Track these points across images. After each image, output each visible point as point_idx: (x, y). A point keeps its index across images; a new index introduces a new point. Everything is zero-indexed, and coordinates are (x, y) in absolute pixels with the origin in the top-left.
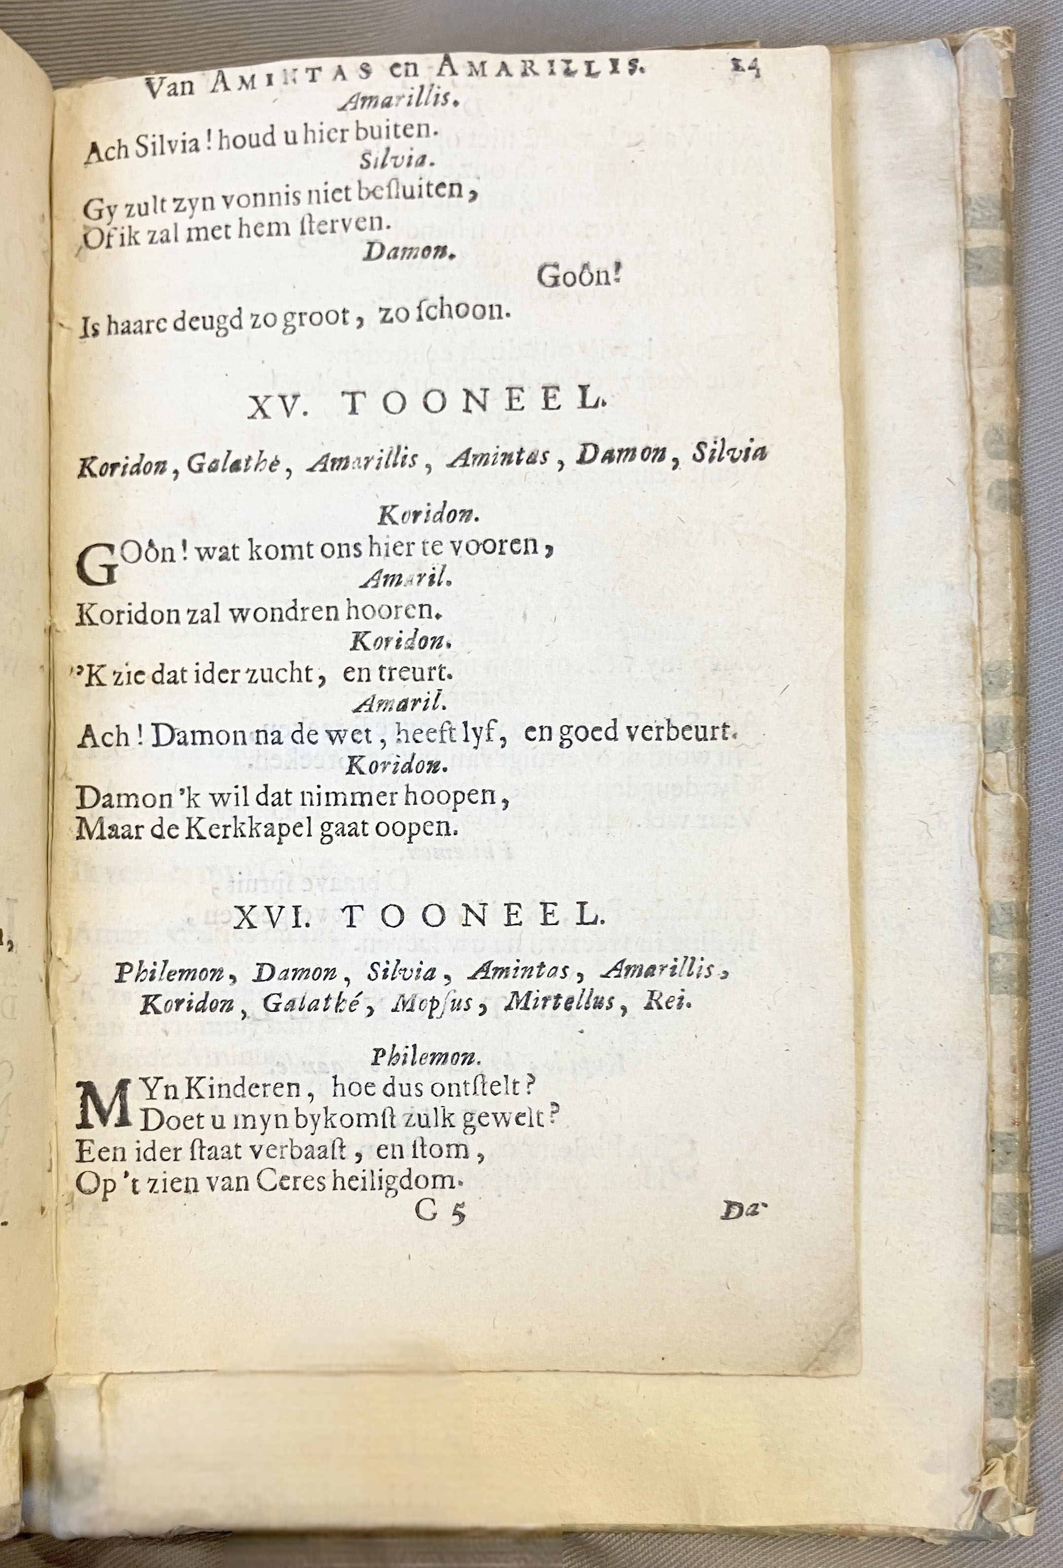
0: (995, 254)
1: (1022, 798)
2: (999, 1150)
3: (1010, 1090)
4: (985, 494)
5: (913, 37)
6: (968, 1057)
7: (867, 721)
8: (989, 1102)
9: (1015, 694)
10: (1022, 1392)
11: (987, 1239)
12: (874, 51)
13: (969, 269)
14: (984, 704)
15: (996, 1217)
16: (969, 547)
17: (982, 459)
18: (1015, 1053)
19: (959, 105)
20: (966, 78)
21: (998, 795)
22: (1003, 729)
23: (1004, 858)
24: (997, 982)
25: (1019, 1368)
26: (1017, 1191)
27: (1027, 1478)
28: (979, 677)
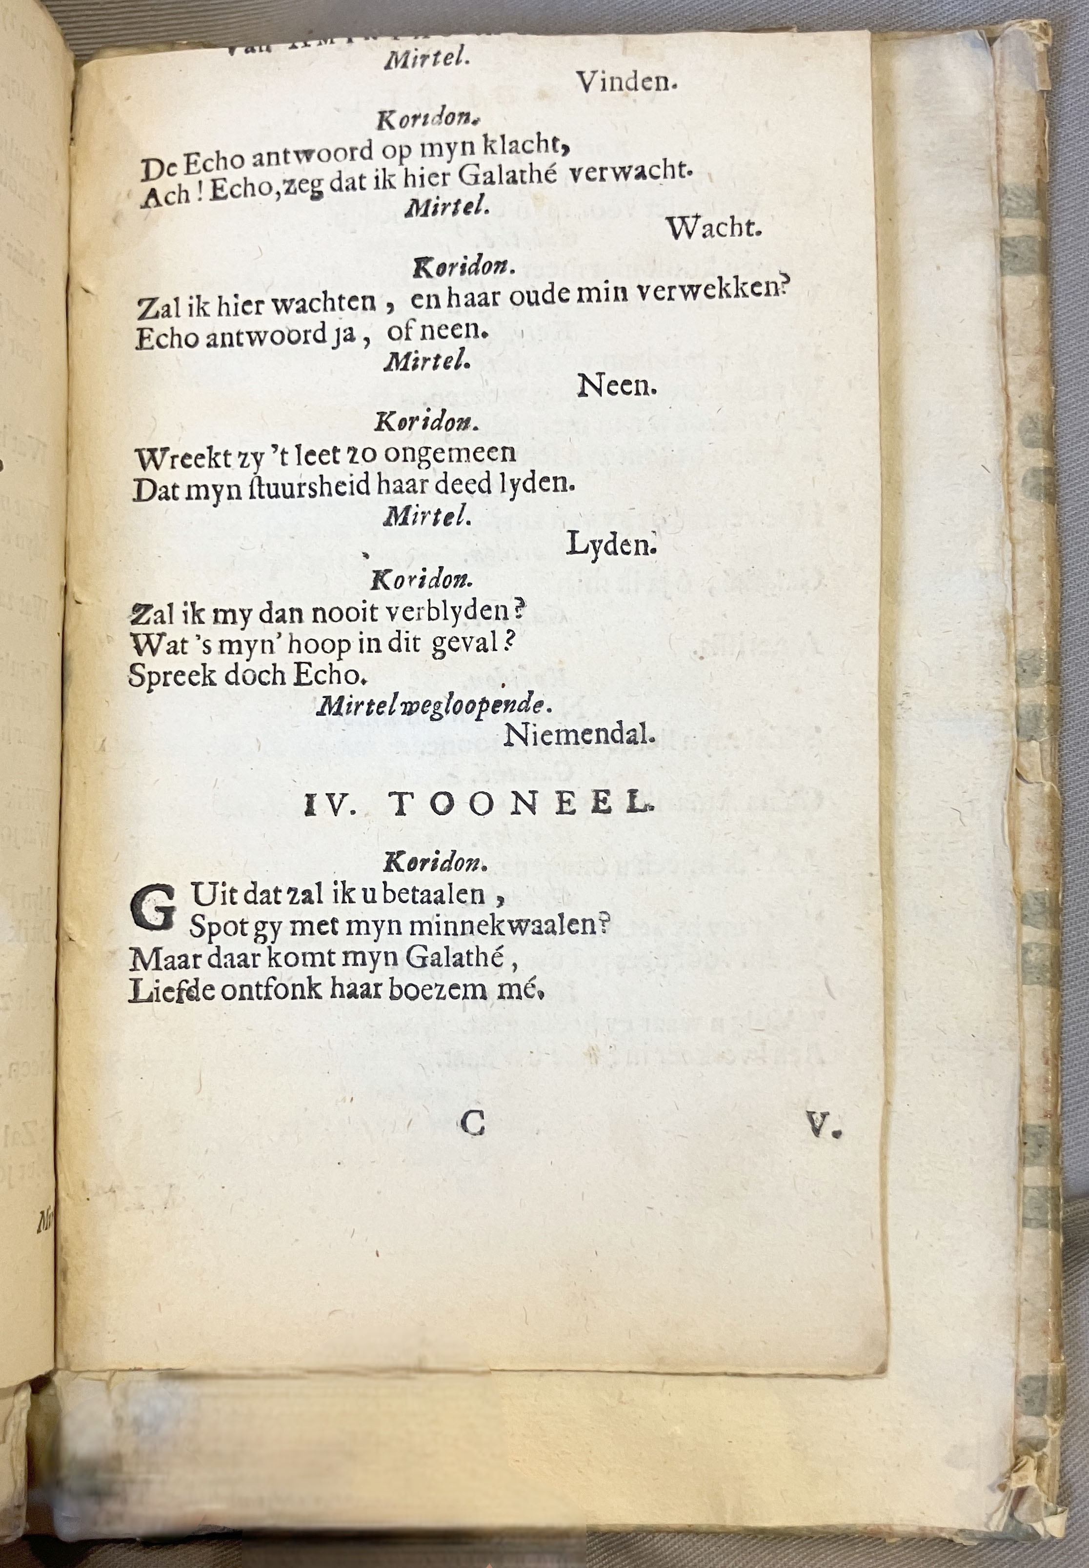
0: (1030, 243)
1: (1055, 787)
2: (1031, 1142)
3: (1042, 1080)
4: (1020, 481)
5: (950, 29)
6: (1000, 1048)
7: (899, 707)
8: (1020, 1093)
9: (1048, 682)
10: (1053, 1388)
11: (1018, 1234)
12: (912, 40)
13: (1004, 257)
14: (1018, 693)
15: (1028, 1211)
16: (1004, 534)
17: (1017, 446)
18: (1048, 1044)
19: (995, 96)
20: (1002, 69)
21: (1031, 783)
22: (1037, 718)
23: (1037, 847)
24: (1031, 973)
25: (1051, 1364)
26: (1049, 1184)
27: (1058, 1477)
28: (1013, 667)
